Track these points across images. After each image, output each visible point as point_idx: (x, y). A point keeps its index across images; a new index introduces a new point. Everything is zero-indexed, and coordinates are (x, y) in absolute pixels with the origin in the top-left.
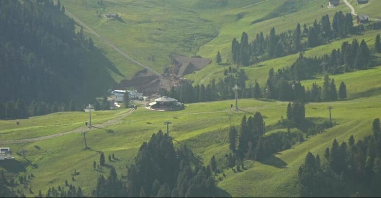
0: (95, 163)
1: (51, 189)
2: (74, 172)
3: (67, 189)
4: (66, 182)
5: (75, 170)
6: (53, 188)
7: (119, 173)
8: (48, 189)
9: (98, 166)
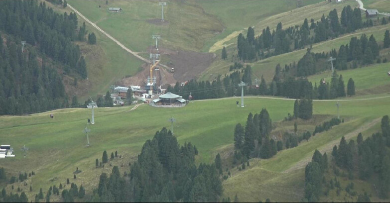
0: (97, 160)
1: (53, 188)
2: (76, 170)
3: (68, 187)
4: (68, 181)
5: (77, 168)
6: (54, 186)
7: (121, 172)
8: (49, 187)
9: (101, 163)
